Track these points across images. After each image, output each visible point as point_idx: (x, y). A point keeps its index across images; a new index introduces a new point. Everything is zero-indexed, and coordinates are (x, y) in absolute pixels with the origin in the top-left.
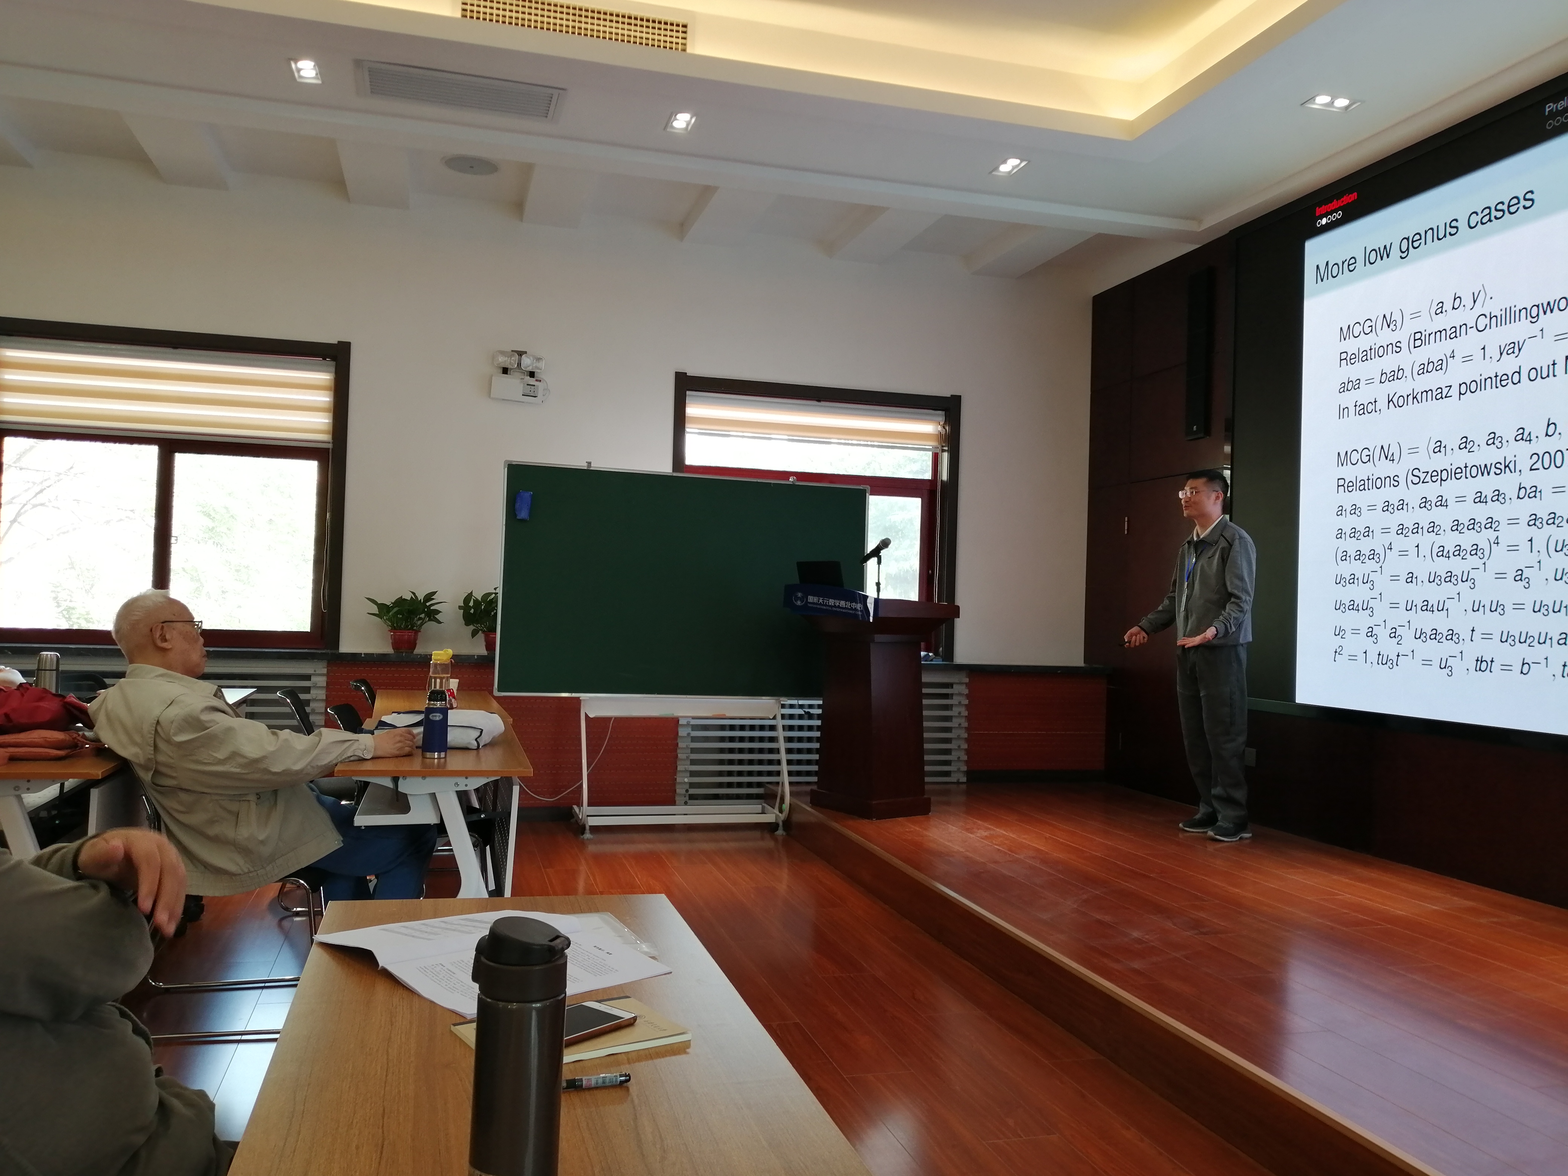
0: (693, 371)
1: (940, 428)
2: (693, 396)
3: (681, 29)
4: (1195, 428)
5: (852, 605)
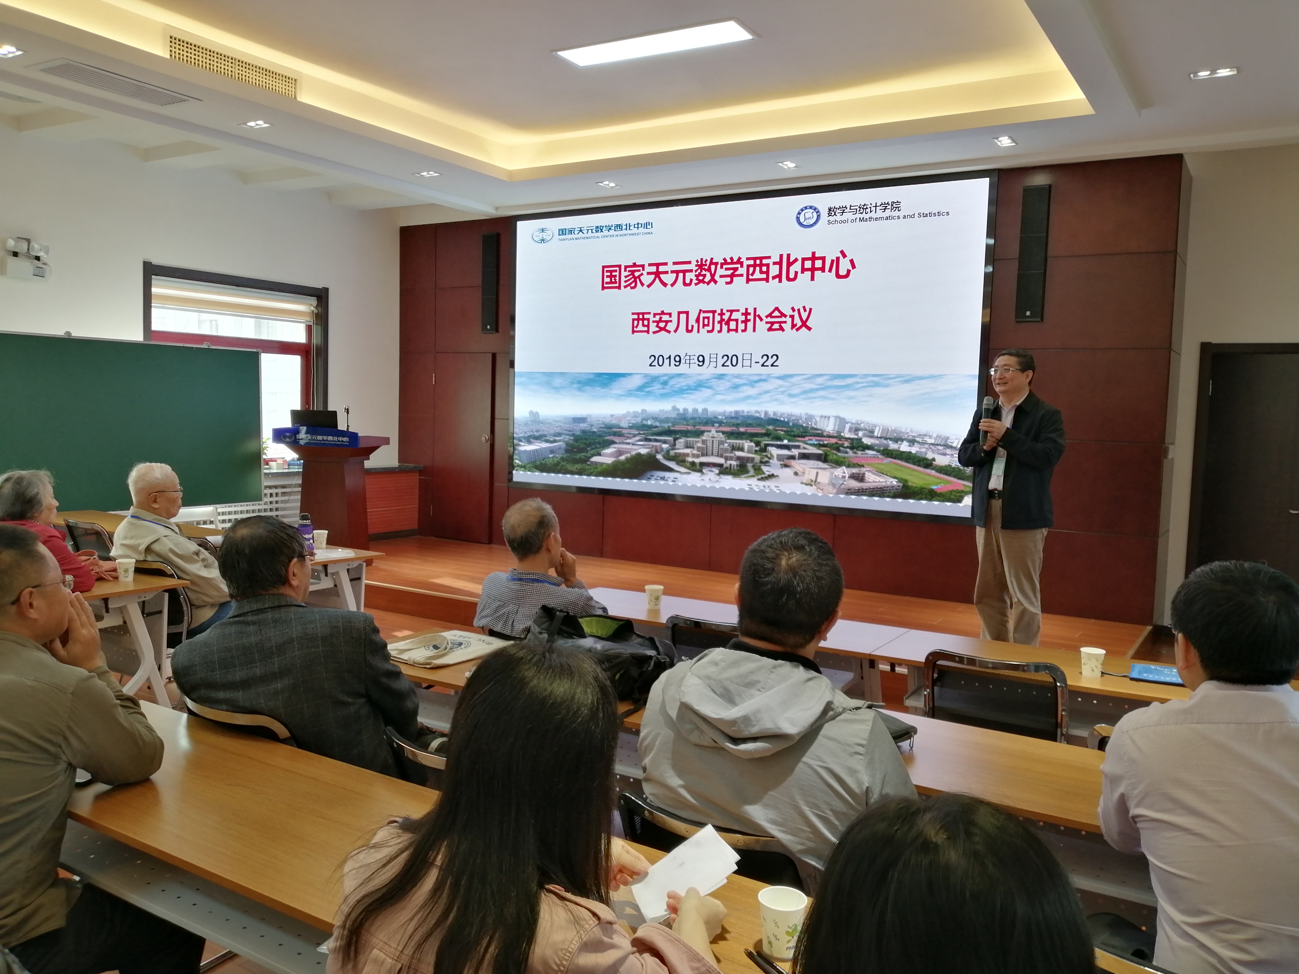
0: (157, 260)
1: (312, 308)
2: (155, 280)
3: (294, 82)
4: (488, 327)
5: (340, 439)
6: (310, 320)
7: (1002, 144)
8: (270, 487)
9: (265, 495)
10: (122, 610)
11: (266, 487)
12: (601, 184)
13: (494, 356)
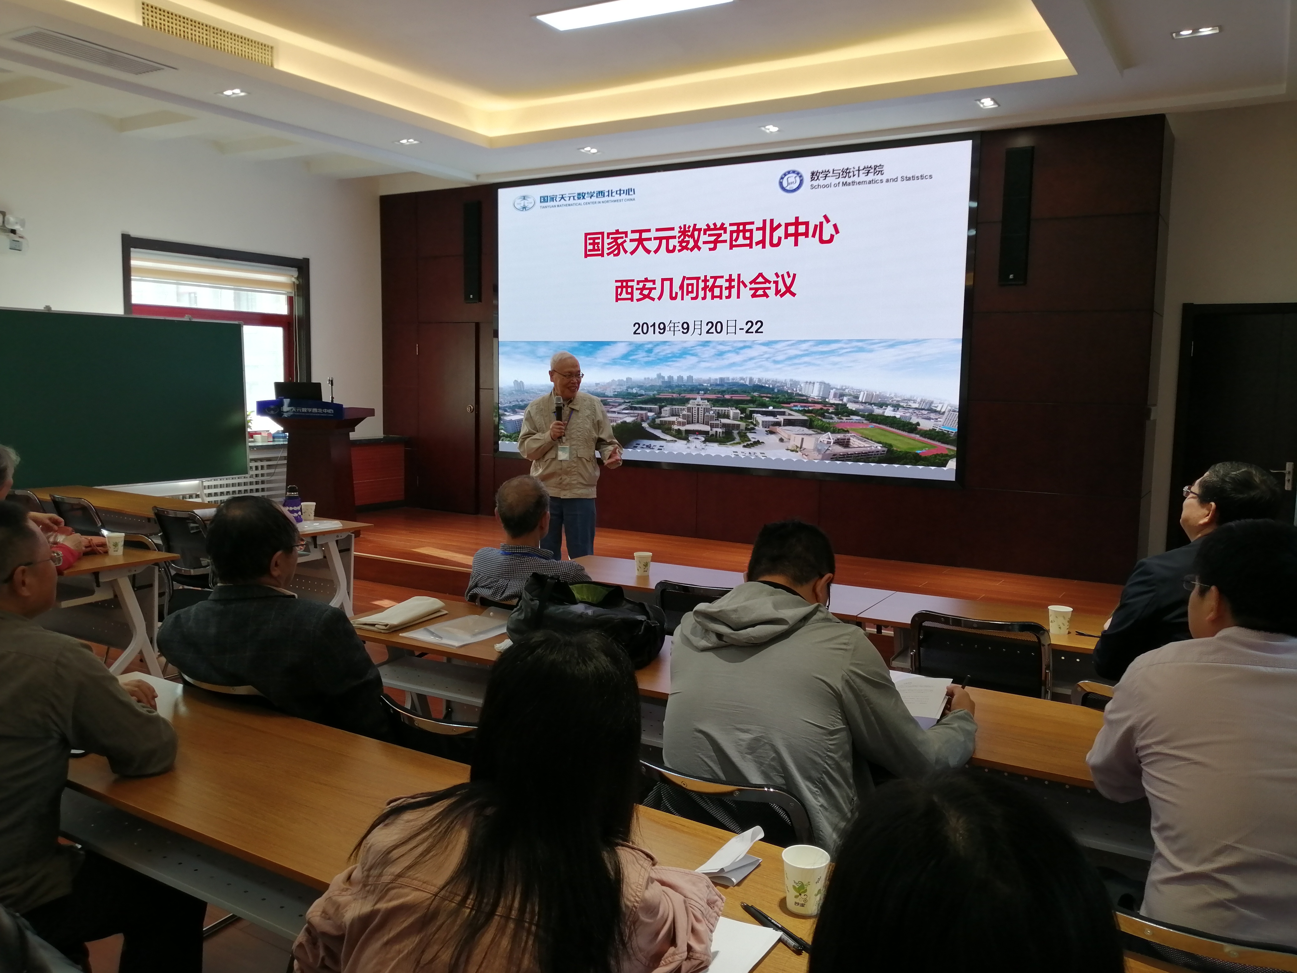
0: (136, 232)
1: (294, 280)
2: (134, 252)
3: (270, 49)
4: (471, 296)
5: (325, 411)
6: (291, 291)
7: (984, 106)
8: (255, 460)
9: (251, 468)
10: (113, 585)
11: (252, 460)
12: (582, 151)
13: (477, 325)
